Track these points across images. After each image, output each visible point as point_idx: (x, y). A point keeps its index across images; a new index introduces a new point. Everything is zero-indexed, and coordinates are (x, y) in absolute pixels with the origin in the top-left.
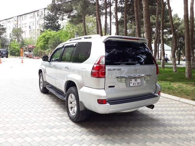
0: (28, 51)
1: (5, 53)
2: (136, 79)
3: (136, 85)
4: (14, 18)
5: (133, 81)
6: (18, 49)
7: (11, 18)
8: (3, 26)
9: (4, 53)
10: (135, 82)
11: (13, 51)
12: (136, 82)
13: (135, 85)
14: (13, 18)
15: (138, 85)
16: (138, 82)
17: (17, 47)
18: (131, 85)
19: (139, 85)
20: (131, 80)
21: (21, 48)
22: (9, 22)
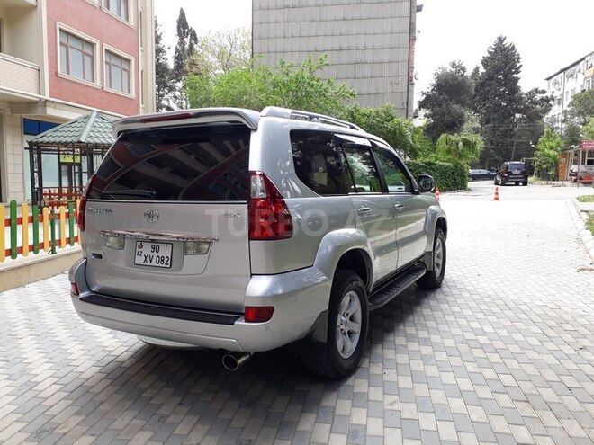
0: (583, 163)
1: (519, 172)
2: (156, 244)
3: (154, 263)
4: (587, 59)
5: (147, 249)
6: (554, 158)
7: (578, 63)
8: (544, 92)
9: (517, 172)
10: (152, 254)
11: (544, 164)
12: (155, 254)
13: (149, 264)
14: (583, 59)
15: (160, 265)
16: (160, 254)
17: (552, 153)
18: (139, 260)
19: (164, 265)
20: (141, 246)
21: (564, 152)
22: (572, 75)
